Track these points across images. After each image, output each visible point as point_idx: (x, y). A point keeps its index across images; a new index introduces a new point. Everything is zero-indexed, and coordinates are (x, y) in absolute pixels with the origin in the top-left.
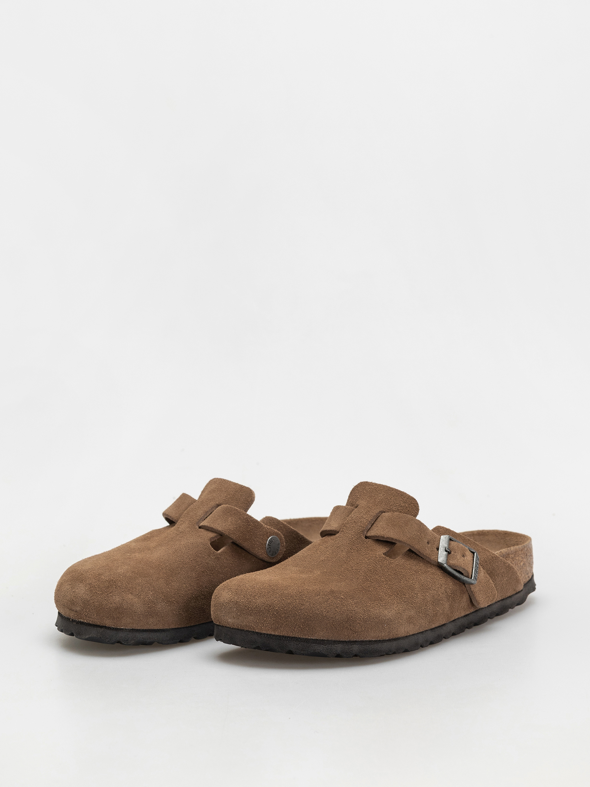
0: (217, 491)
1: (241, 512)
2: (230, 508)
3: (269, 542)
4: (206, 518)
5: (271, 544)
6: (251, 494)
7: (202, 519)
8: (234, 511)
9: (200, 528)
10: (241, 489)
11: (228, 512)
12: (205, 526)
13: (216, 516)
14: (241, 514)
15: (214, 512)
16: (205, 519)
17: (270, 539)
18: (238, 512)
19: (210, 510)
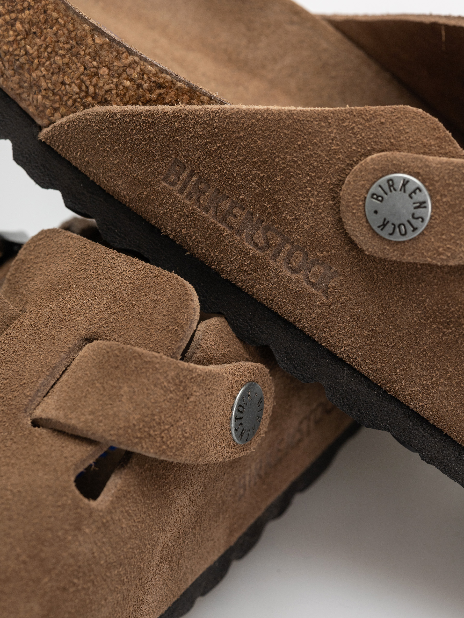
0: (77, 287)
1: (154, 359)
2: (120, 350)
3: (239, 411)
4: (52, 387)
5: (242, 412)
6: (187, 300)
7: (39, 394)
8: (134, 361)
9: (36, 423)
10: (150, 280)
11: (117, 367)
12: (48, 420)
13: (81, 383)
14: (157, 366)
15: (72, 366)
16: (48, 392)
17: (239, 400)
18: (146, 362)
19: (64, 359)
